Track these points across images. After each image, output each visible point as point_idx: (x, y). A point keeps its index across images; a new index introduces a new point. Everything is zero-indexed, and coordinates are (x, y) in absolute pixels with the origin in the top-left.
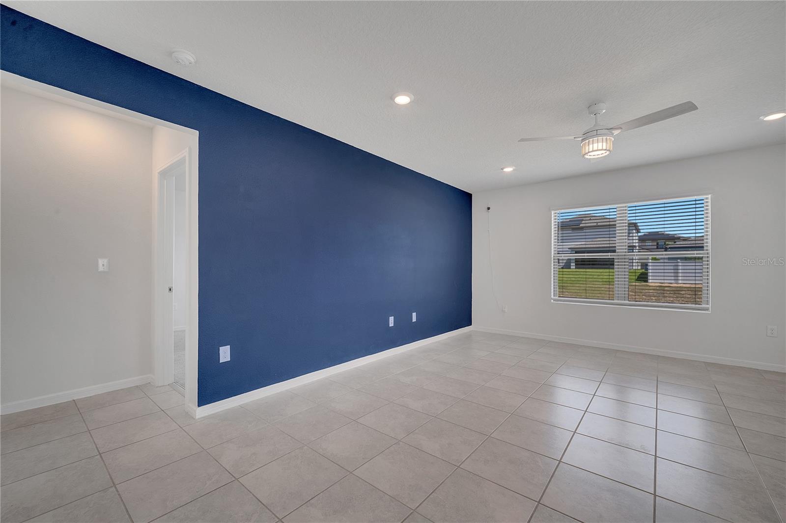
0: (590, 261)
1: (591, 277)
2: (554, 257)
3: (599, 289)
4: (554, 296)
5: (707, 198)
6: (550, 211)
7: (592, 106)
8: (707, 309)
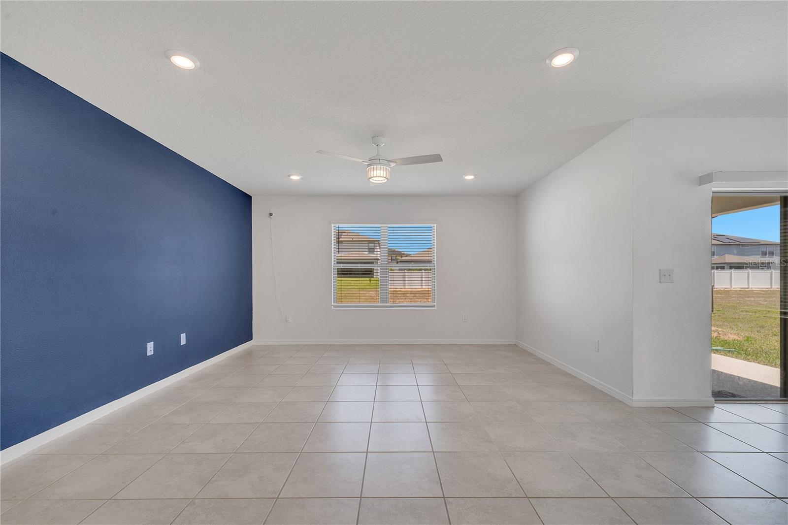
0: (347, 271)
1: (349, 284)
2: (334, 266)
3: (355, 295)
4: (334, 303)
5: (434, 227)
6: (330, 224)
7: (375, 138)
8: (434, 306)
